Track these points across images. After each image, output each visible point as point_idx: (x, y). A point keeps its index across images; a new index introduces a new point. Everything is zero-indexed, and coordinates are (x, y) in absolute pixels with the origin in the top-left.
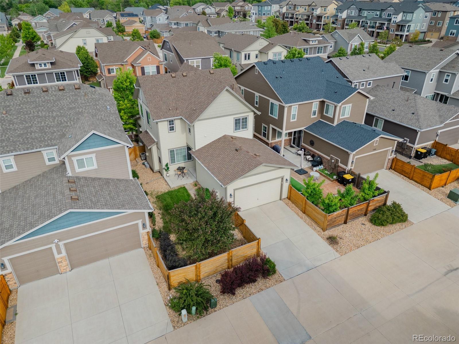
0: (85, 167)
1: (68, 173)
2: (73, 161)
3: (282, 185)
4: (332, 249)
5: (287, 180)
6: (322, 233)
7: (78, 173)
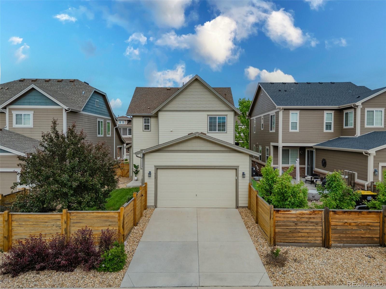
0: (22, 124)
1: (6, 127)
2: (12, 114)
3: (237, 181)
4: (265, 271)
5: (243, 174)
6: (265, 247)
7: (14, 128)
